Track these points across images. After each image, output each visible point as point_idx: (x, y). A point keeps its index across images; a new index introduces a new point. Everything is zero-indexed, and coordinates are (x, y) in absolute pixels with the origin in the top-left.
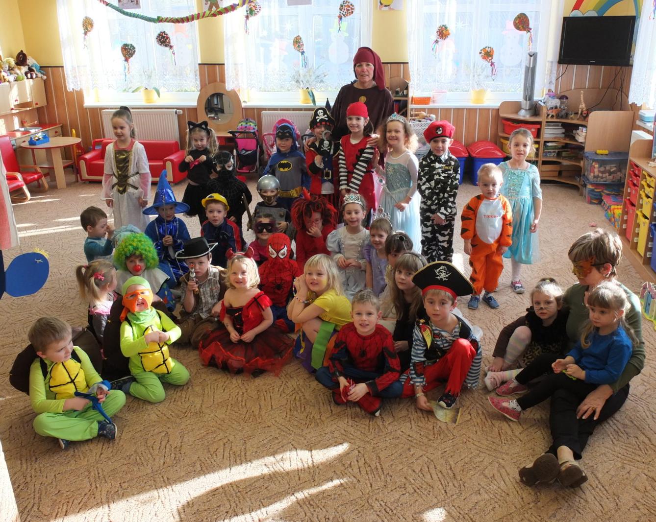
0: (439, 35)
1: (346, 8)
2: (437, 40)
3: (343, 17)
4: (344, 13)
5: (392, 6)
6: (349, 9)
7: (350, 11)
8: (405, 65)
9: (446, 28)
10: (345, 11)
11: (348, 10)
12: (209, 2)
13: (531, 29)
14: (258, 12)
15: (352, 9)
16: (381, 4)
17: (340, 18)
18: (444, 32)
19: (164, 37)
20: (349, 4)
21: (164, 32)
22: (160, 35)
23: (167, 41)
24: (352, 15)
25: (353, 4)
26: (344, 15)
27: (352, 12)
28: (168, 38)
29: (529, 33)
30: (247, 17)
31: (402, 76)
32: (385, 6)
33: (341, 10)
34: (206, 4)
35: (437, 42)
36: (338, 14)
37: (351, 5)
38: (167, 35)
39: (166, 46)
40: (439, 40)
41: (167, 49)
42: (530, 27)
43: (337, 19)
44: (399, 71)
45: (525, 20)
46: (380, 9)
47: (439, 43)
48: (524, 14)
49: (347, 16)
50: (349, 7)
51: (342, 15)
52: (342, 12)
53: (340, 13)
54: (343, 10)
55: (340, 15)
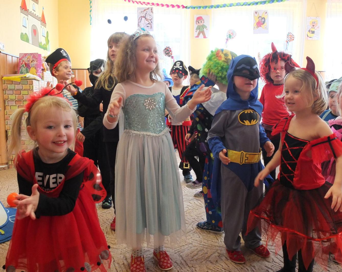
1: (290, 37)
3: (289, 42)
4: (289, 40)
5: (313, 38)
7: (292, 39)
10: (290, 38)
11: (291, 38)
12: (198, 31)
14: (234, 36)
15: (293, 38)
16: (308, 36)
17: (287, 42)
19: (168, 50)
20: (292, 35)
21: (169, 47)
22: (166, 49)
23: (170, 53)
24: (293, 41)
25: (294, 35)
26: (289, 41)
27: (293, 39)
28: (171, 51)
30: (227, 40)
32: (310, 37)
33: (287, 37)
34: (196, 31)
36: (286, 40)
37: (293, 35)
38: (170, 49)
39: (169, 56)
41: (170, 58)
43: (286, 43)
46: (307, 39)
49: (291, 41)
50: (292, 36)
51: (288, 41)
52: (288, 39)
53: (287, 39)
54: (288, 38)
55: (287, 40)
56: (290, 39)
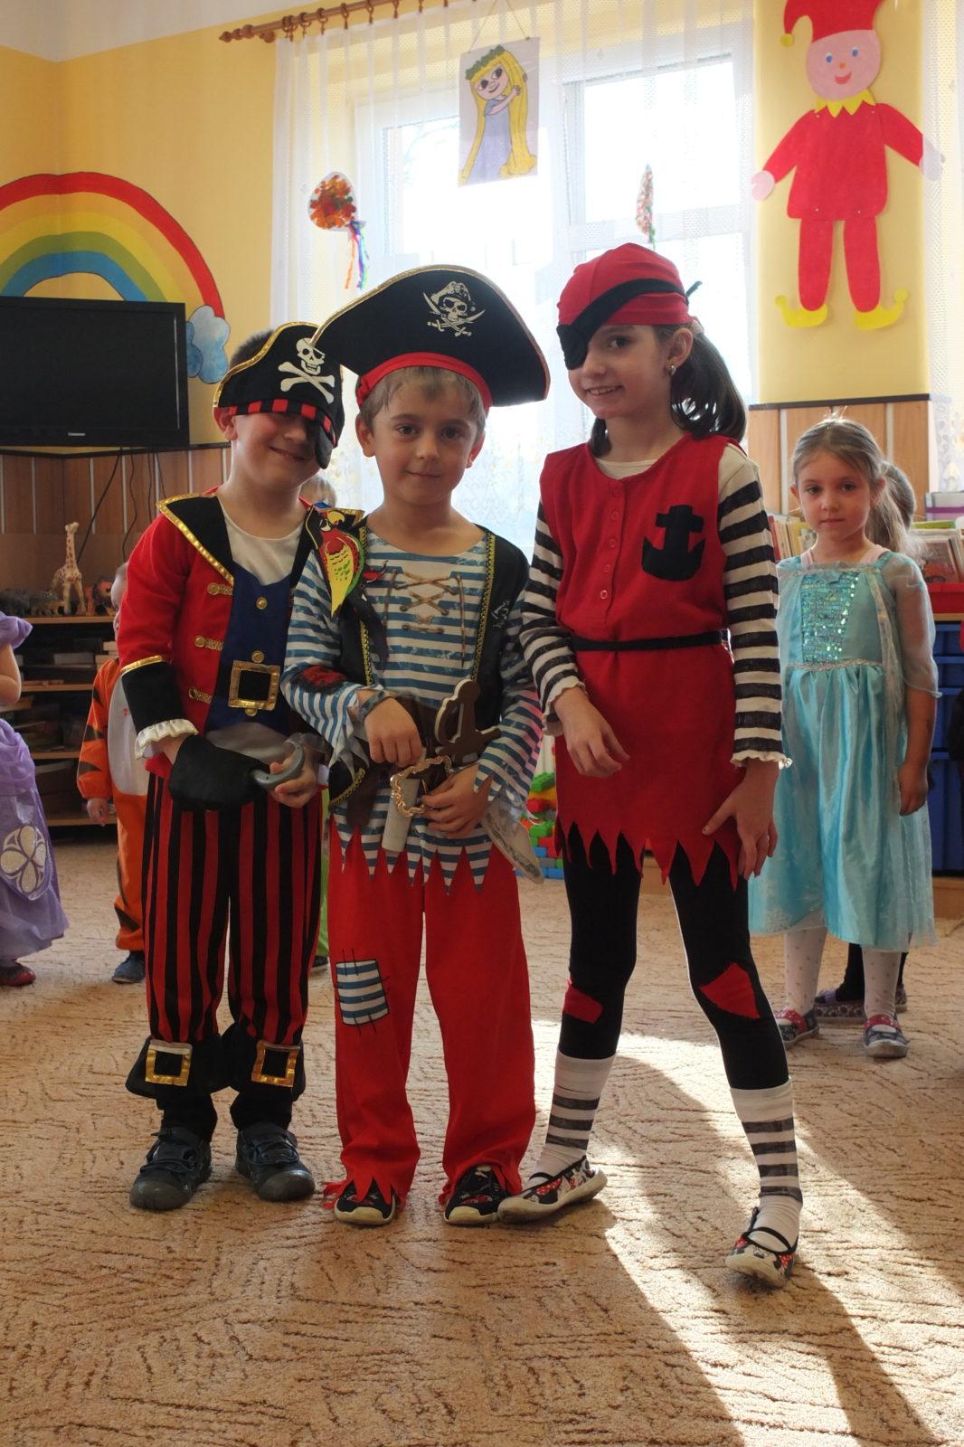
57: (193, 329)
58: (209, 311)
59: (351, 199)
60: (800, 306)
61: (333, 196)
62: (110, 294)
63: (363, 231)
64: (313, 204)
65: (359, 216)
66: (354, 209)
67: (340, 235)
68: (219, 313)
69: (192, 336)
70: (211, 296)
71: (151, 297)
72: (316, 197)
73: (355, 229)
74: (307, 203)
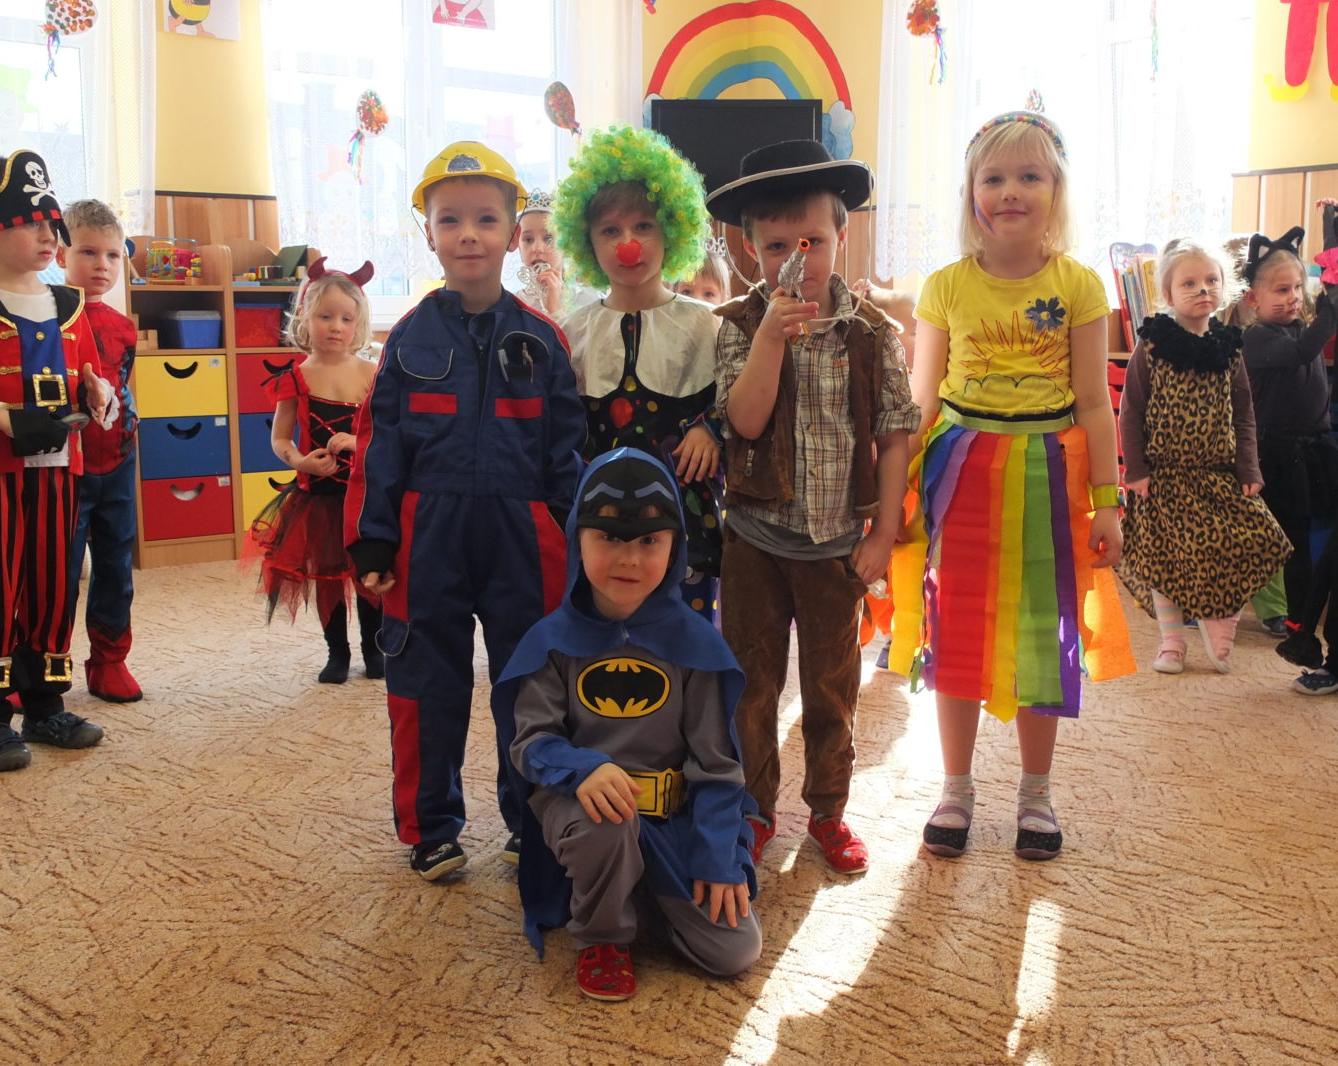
0: (364, 119)
1: (67, 5)
2: (359, 133)
3: (61, 32)
4: (62, 20)
5: (206, 25)
6: (80, 10)
7: (83, 18)
8: (258, 202)
9: (377, 100)
10: (66, 14)
11: (78, 14)
13: (578, 125)
15: (88, 13)
16: (174, 14)
17: (54, 35)
18: (375, 111)
24: (89, 31)
26: (62, 27)
27: (90, 23)
29: (575, 134)
31: (252, 237)
32: (187, 22)
33: (52, 7)
35: (358, 136)
40: (364, 131)
42: (577, 119)
43: (44, 36)
44: (241, 219)
45: (565, 100)
46: (172, 29)
47: (366, 140)
48: (563, 86)
49: (74, 30)
50: (79, 5)
51: (58, 27)
52: (56, 17)
53: (50, 17)
54: (58, 10)
55: (49, 23)
56: (67, 19)
57: (830, 119)
58: (841, 104)
59: (936, 10)
60: (1285, 82)
61: (923, 9)
62: (777, 94)
63: (944, 36)
64: (910, 16)
65: (941, 24)
66: (938, 19)
67: (928, 39)
68: (848, 106)
69: (829, 125)
70: (843, 94)
71: (804, 97)
72: (912, 11)
73: (938, 33)
74: (906, 16)
